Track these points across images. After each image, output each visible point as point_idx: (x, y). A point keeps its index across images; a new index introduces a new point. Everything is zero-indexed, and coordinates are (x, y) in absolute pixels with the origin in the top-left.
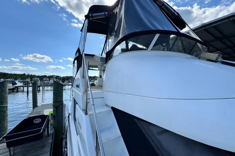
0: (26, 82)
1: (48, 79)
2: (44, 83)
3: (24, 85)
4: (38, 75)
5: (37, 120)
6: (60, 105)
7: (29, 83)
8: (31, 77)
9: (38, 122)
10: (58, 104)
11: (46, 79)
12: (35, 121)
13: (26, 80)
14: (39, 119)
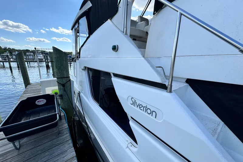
0: (5, 56)
1: (32, 54)
2: (28, 58)
3: (4, 60)
4: (18, 49)
5: (40, 101)
6: (67, 82)
7: (10, 58)
8: (9, 51)
9: (43, 104)
10: (64, 81)
11: (30, 54)
12: (38, 102)
13: (4, 54)
14: (42, 100)
